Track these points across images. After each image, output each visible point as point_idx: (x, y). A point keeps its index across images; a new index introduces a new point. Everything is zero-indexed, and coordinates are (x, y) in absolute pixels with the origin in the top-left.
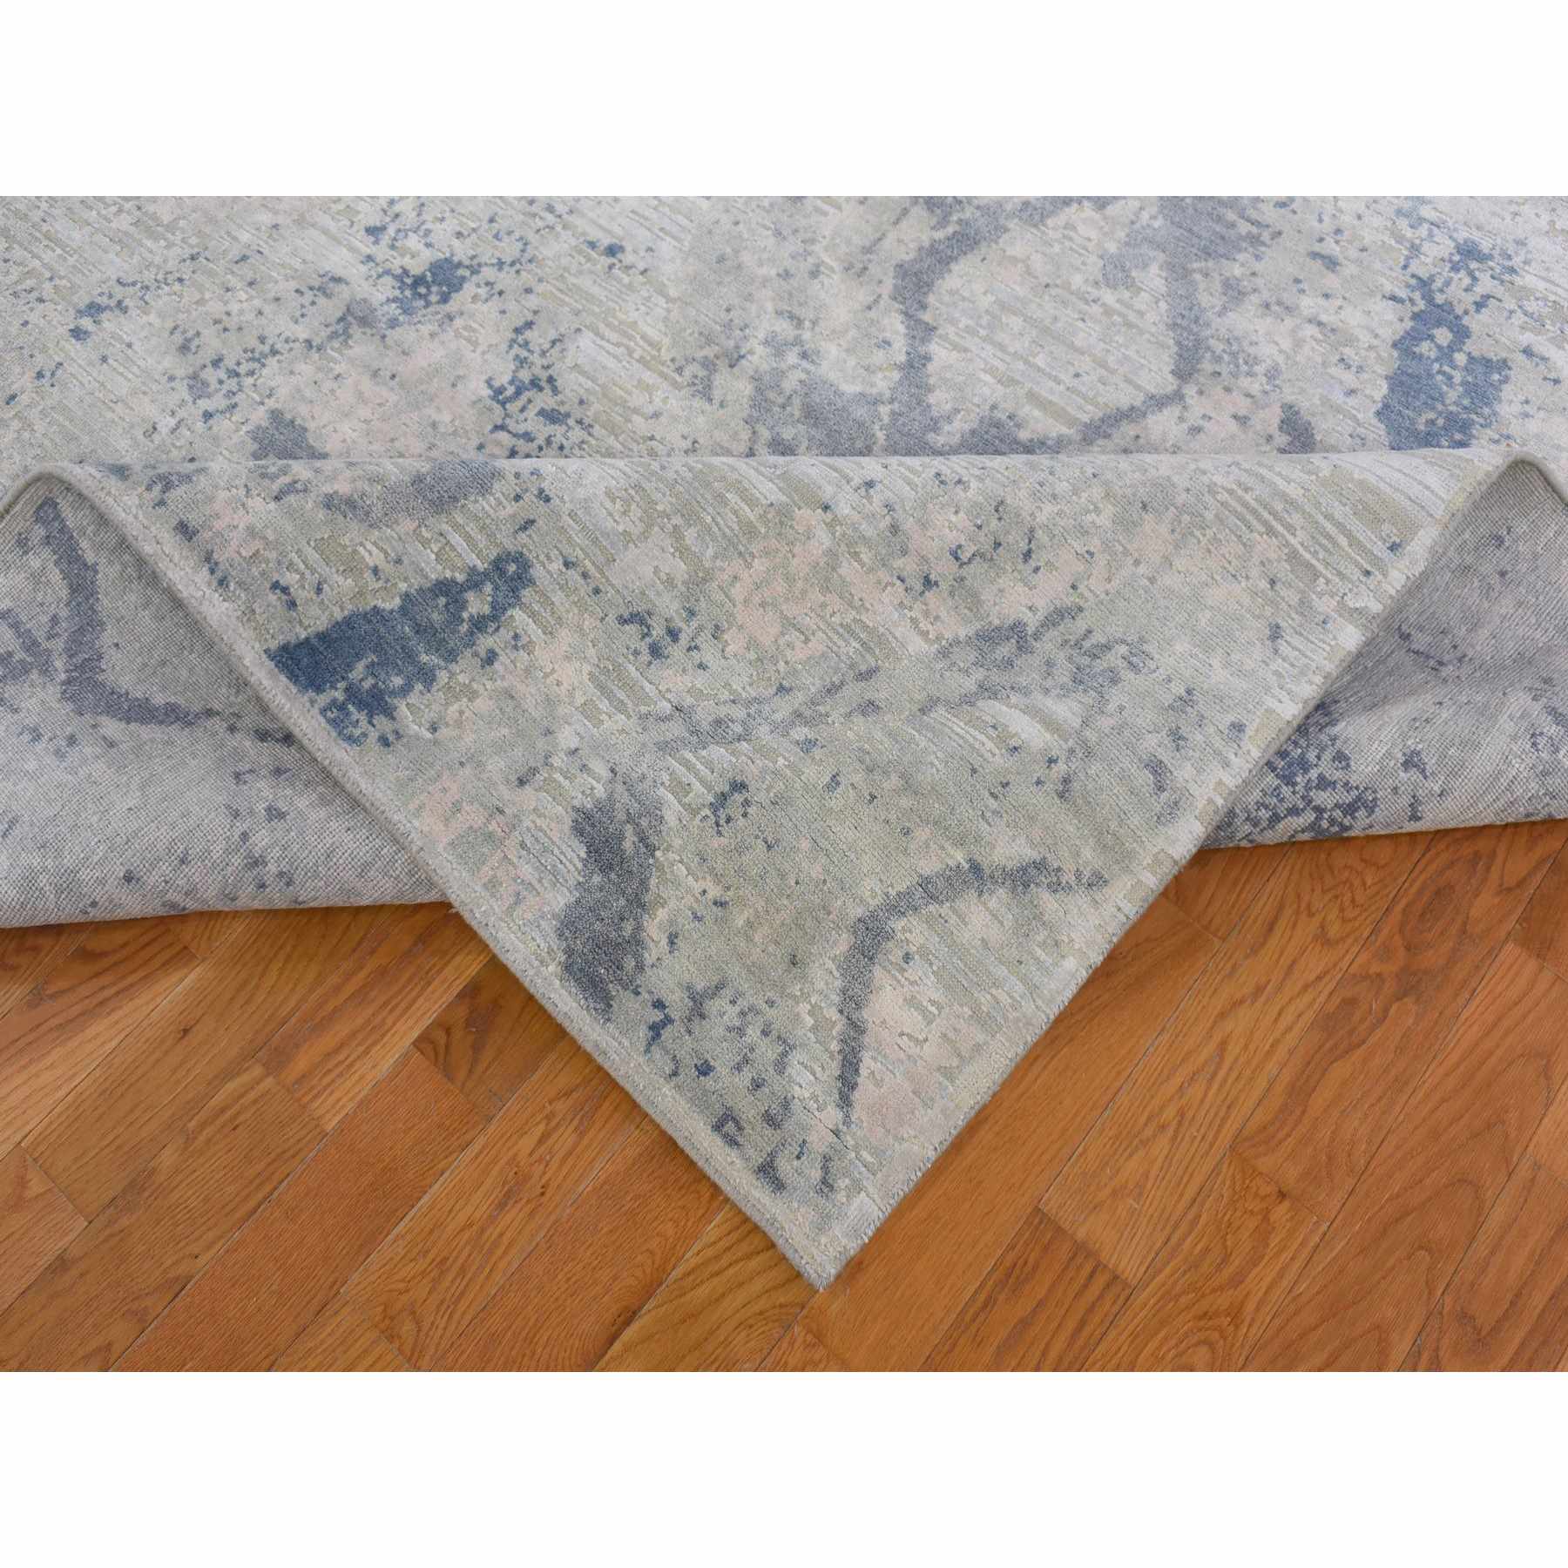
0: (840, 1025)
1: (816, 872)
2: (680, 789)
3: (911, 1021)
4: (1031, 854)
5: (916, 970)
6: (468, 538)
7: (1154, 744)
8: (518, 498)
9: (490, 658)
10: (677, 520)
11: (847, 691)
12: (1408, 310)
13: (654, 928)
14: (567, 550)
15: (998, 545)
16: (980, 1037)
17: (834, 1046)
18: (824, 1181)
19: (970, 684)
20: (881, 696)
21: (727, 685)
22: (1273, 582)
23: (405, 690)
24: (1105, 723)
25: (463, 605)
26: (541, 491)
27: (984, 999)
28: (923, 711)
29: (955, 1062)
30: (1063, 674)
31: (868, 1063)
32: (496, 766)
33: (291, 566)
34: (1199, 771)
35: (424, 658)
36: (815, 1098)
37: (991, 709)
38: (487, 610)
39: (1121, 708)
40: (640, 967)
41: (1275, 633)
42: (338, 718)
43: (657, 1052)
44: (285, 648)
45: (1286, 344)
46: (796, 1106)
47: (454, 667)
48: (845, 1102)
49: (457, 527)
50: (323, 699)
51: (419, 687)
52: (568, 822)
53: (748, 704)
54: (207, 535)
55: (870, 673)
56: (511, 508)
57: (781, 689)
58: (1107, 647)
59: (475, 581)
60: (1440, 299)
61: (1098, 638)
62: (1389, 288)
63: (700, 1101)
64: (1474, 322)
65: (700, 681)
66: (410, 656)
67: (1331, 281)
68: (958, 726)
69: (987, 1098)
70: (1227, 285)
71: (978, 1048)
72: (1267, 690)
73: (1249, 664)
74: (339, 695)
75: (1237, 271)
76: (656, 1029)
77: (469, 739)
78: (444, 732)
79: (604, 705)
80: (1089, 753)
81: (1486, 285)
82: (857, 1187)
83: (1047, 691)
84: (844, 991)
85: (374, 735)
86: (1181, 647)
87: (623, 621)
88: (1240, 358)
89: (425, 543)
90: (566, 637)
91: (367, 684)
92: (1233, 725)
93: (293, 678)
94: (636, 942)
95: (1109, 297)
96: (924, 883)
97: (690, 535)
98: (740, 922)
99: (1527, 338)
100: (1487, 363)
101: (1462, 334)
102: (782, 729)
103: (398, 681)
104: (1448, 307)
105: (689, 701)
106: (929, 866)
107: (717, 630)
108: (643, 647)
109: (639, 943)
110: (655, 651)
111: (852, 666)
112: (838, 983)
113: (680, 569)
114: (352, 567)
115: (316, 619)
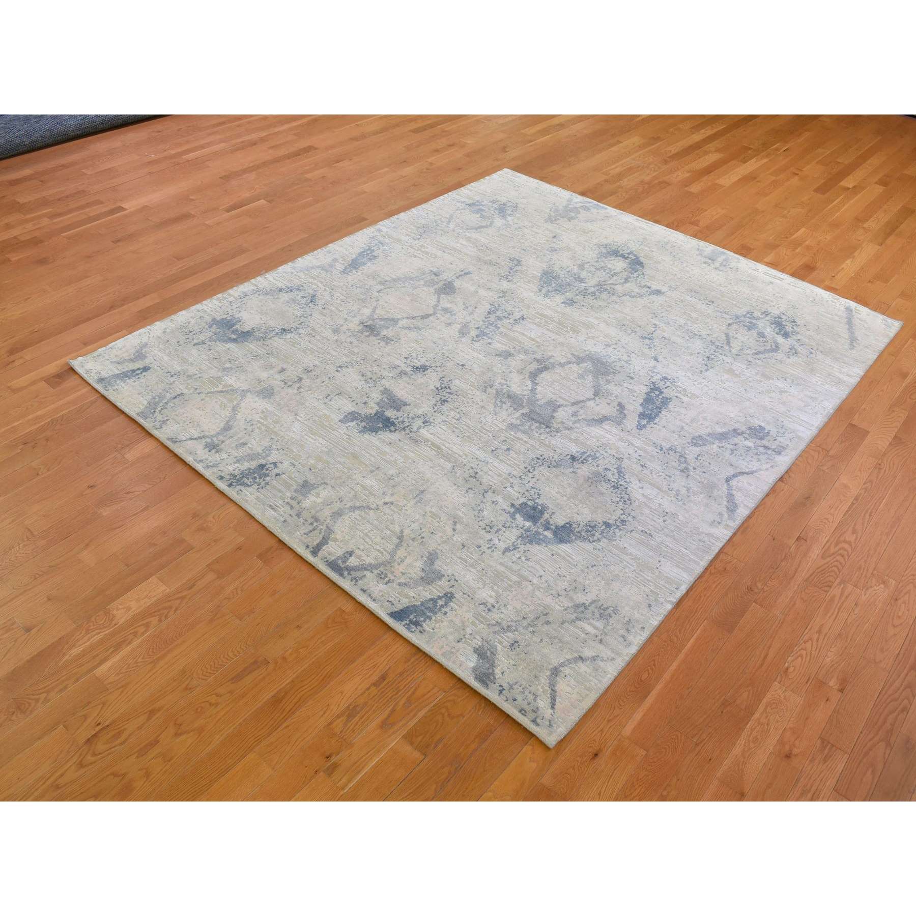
0: (550, 691)
1: (539, 658)
2: (501, 643)
3: (568, 689)
4: (594, 654)
5: (568, 678)
6: (437, 590)
7: (622, 632)
8: (449, 581)
9: (446, 613)
10: (491, 584)
11: (541, 618)
12: (649, 387)
13: (498, 671)
14: (464, 591)
15: (576, 588)
16: (588, 693)
17: (549, 695)
18: (550, 725)
19: (573, 617)
20: (550, 620)
21: (510, 617)
22: (647, 596)
23: (424, 621)
24: (609, 628)
25: (437, 603)
26: (455, 580)
27: (588, 684)
28: (562, 624)
29: (581, 698)
30: (597, 615)
31: (558, 699)
32: (451, 638)
33: (392, 597)
34: (635, 637)
35: (428, 614)
36: (545, 707)
37: (579, 623)
38: (444, 603)
39: (613, 624)
40: (495, 678)
41: (650, 606)
42: (408, 627)
43: (501, 696)
44: (392, 613)
45: (620, 392)
46: (540, 708)
47: (437, 616)
48: (553, 708)
49: (434, 588)
50: (403, 623)
51: (428, 620)
52: (472, 650)
53: (516, 622)
54: (369, 591)
55: (546, 614)
56: (448, 583)
57: (524, 618)
58: (607, 608)
59: (440, 598)
60: (657, 386)
61: (605, 606)
62: (645, 383)
63: (515, 707)
64: (664, 391)
65: (502, 616)
66: (424, 614)
67: (631, 381)
68: (572, 628)
69: (591, 706)
70: (607, 380)
71: (587, 695)
72: (649, 619)
73: (644, 613)
74: (408, 622)
75: (609, 378)
76: (501, 692)
77: (443, 631)
78: (435, 630)
79: (477, 622)
80: (606, 634)
81: (668, 384)
82: (559, 726)
83: (593, 619)
84: (550, 683)
85: (418, 631)
86: (627, 608)
87: (480, 604)
88: (609, 393)
89: (426, 591)
90: (465, 608)
91: (414, 620)
92: (642, 628)
93: (394, 618)
94: (493, 674)
95: (579, 381)
96: (568, 660)
97: (495, 588)
98: (520, 669)
99: (676, 394)
100: (667, 398)
101: (661, 393)
102: (526, 628)
103: (422, 619)
104: (659, 388)
105: (500, 621)
106: (569, 657)
107: (505, 606)
108: (486, 609)
109: (494, 674)
110: (489, 610)
111: (542, 612)
112: (548, 681)
113: (493, 594)
114: (407, 596)
115: (398, 607)
